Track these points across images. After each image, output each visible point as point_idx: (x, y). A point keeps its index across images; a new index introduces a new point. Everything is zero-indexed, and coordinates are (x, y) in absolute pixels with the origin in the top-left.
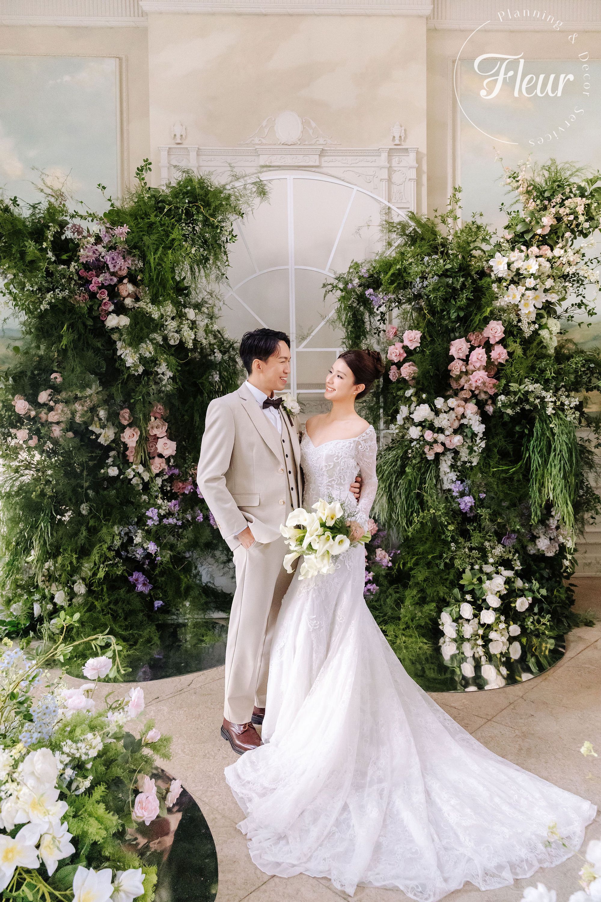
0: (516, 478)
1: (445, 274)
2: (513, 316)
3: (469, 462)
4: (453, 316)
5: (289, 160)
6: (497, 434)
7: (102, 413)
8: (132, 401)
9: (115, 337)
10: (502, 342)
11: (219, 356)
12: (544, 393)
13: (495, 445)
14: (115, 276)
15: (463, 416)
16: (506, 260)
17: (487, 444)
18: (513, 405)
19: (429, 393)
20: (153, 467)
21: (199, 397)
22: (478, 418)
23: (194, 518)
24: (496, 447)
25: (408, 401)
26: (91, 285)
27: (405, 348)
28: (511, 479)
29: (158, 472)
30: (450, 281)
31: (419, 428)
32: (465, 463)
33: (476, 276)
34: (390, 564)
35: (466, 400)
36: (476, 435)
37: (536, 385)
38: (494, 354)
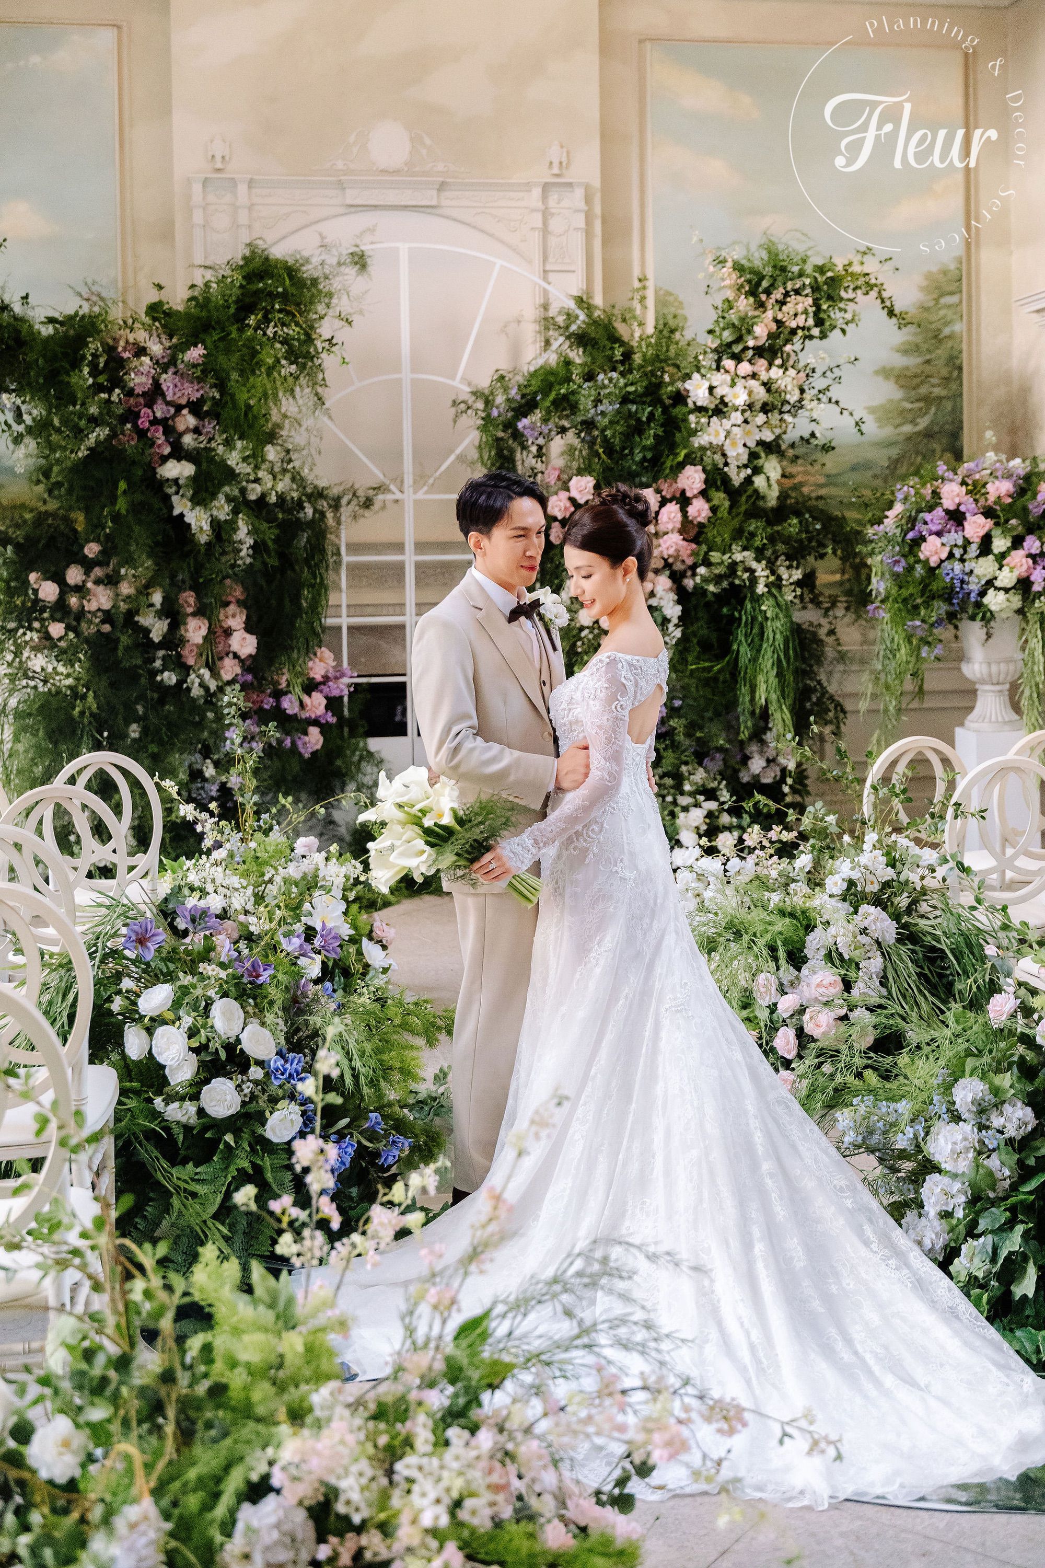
0: (720, 679)
1: (625, 400)
2: (718, 458)
4: (638, 458)
5: (392, 197)
6: (697, 619)
7: (157, 598)
8: (200, 580)
9: (171, 490)
10: (704, 494)
11: (309, 511)
12: (754, 565)
13: (694, 634)
14: (172, 406)
16: (707, 385)
17: (683, 633)
18: (718, 579)
20: (222, 672)
22: (673, 596)
24: (695, 636)
26: (141, 420)
27: (572, 500)
28: (715, 679)
29: (229, 678)
30: (634, 408)
33: (668, 402)
35: (657, 572)
36: (669, 621)
37: (746, 553)
38: (692, 510)
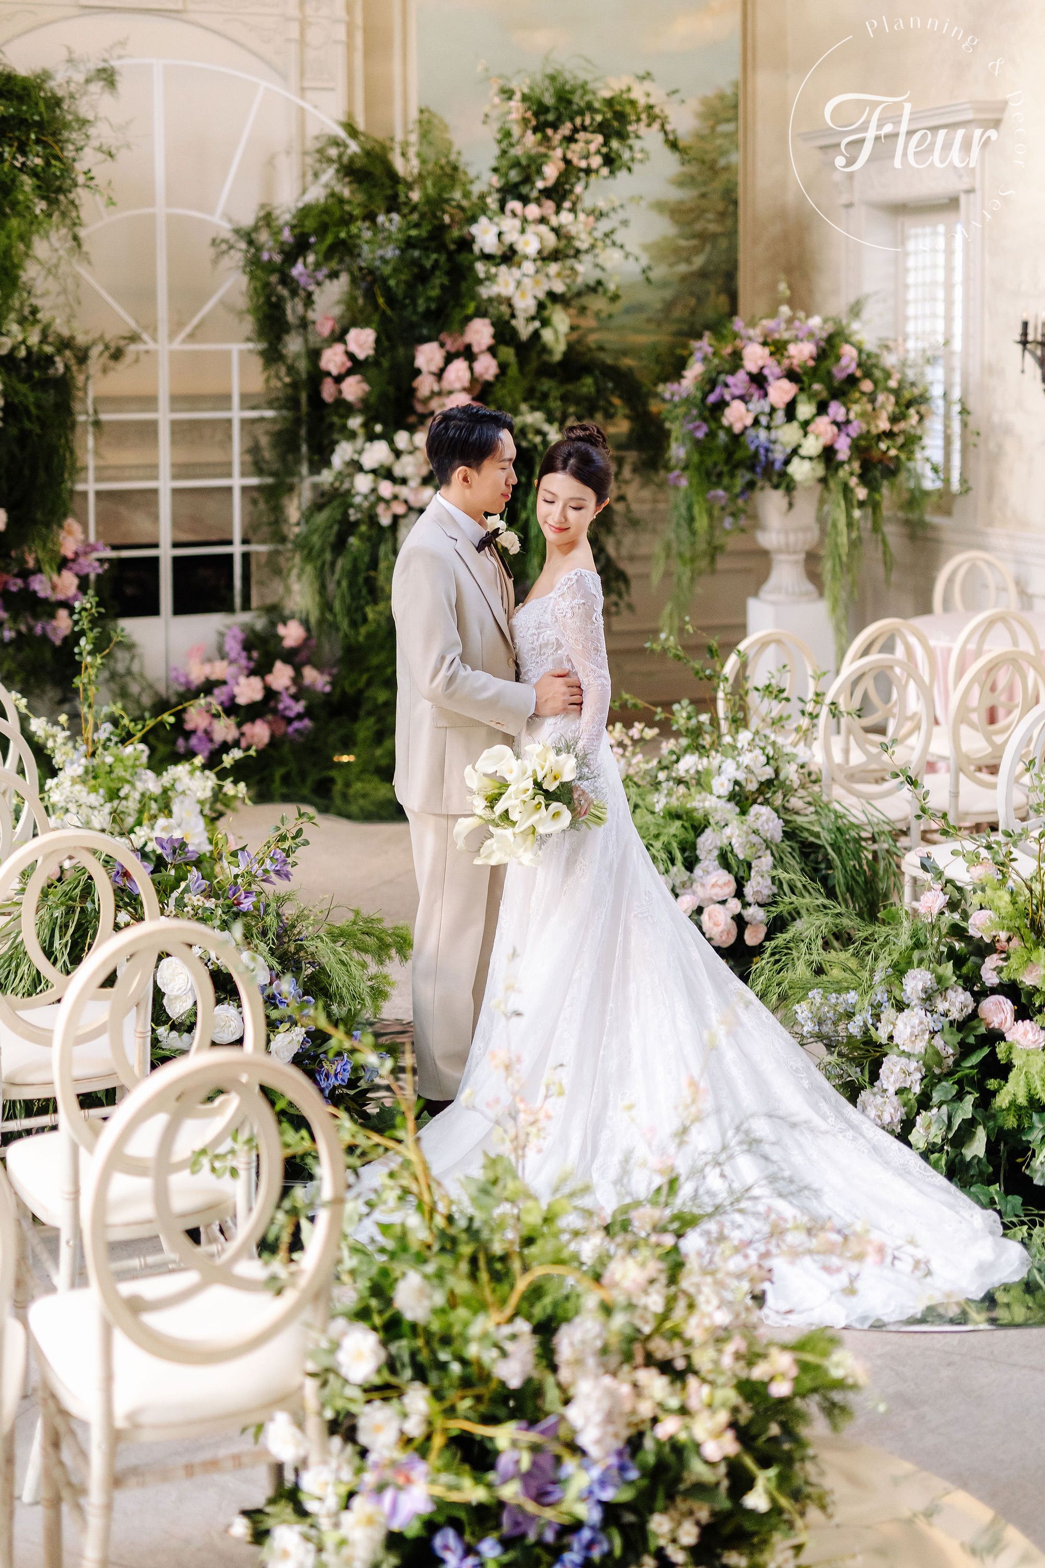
1: (410, 243)
2: (504, 308)
4: (421, 309)
10: (492, 350)
12: (546, 427)
16: (494, 230)
19: (385, 425)
25: (352, 435)
27: (351, 356)
30: (416, 253)
31: (371, 477)
33: (452, 247)
34: (328, 689)
37: (537, 415)
38: (479, 367)
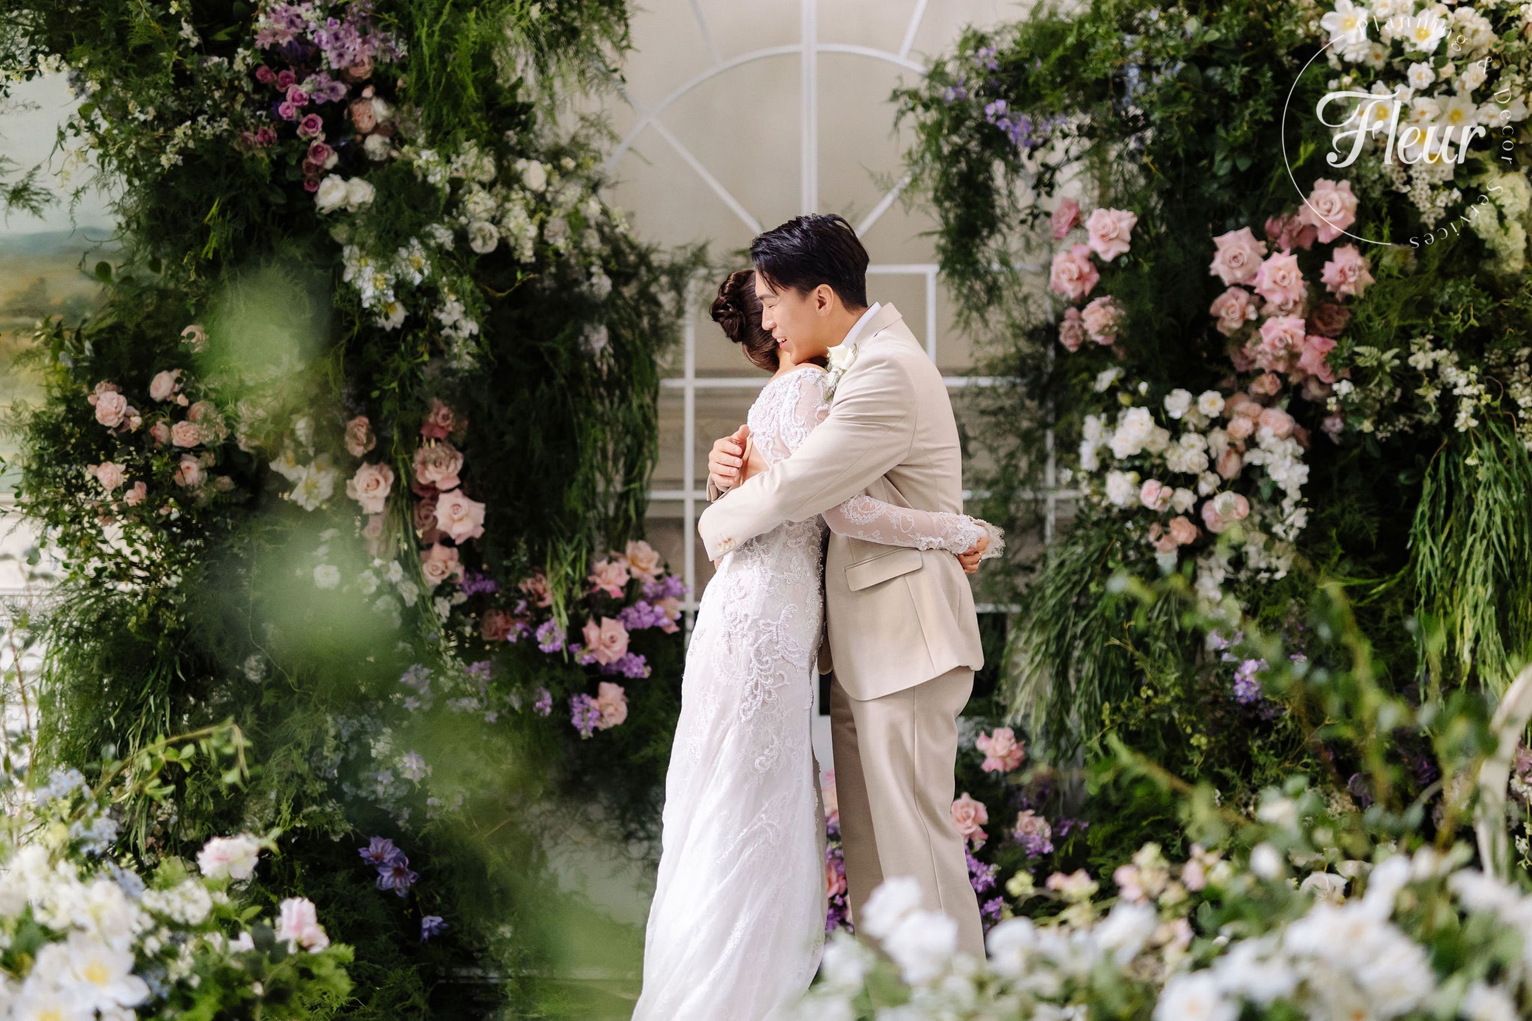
0: (1387, 613)
1: (1205, 57)
3: (1268, 570)
4: (1223, 170)
6: (1343, 493)
7: (303, 429)
8: (375, 394)
9: (340, 233)
11: (603, 284)
12: (1452, 374)
13: (1334, 521)
14: (344, 81)
15: (1252, 442)
17: (1311, 519)
18: (1380, 409)
19: (1154, 380)
20: (426, 569)
21: (543, 385)
22: (1294, 449)
23: (528, 705)
24: (1336, 525)
25: (1106, 403)
26: (285, 104)
29: (438, 581)
30: (1215, 75)
31: (1132, 476)
32: (1258, 571)
33: (1287, 57)
34: (1048, 848)
35: (1267, 402)
36: (1283, 494)
37: (1441, 354)
38: (1330, 272)
